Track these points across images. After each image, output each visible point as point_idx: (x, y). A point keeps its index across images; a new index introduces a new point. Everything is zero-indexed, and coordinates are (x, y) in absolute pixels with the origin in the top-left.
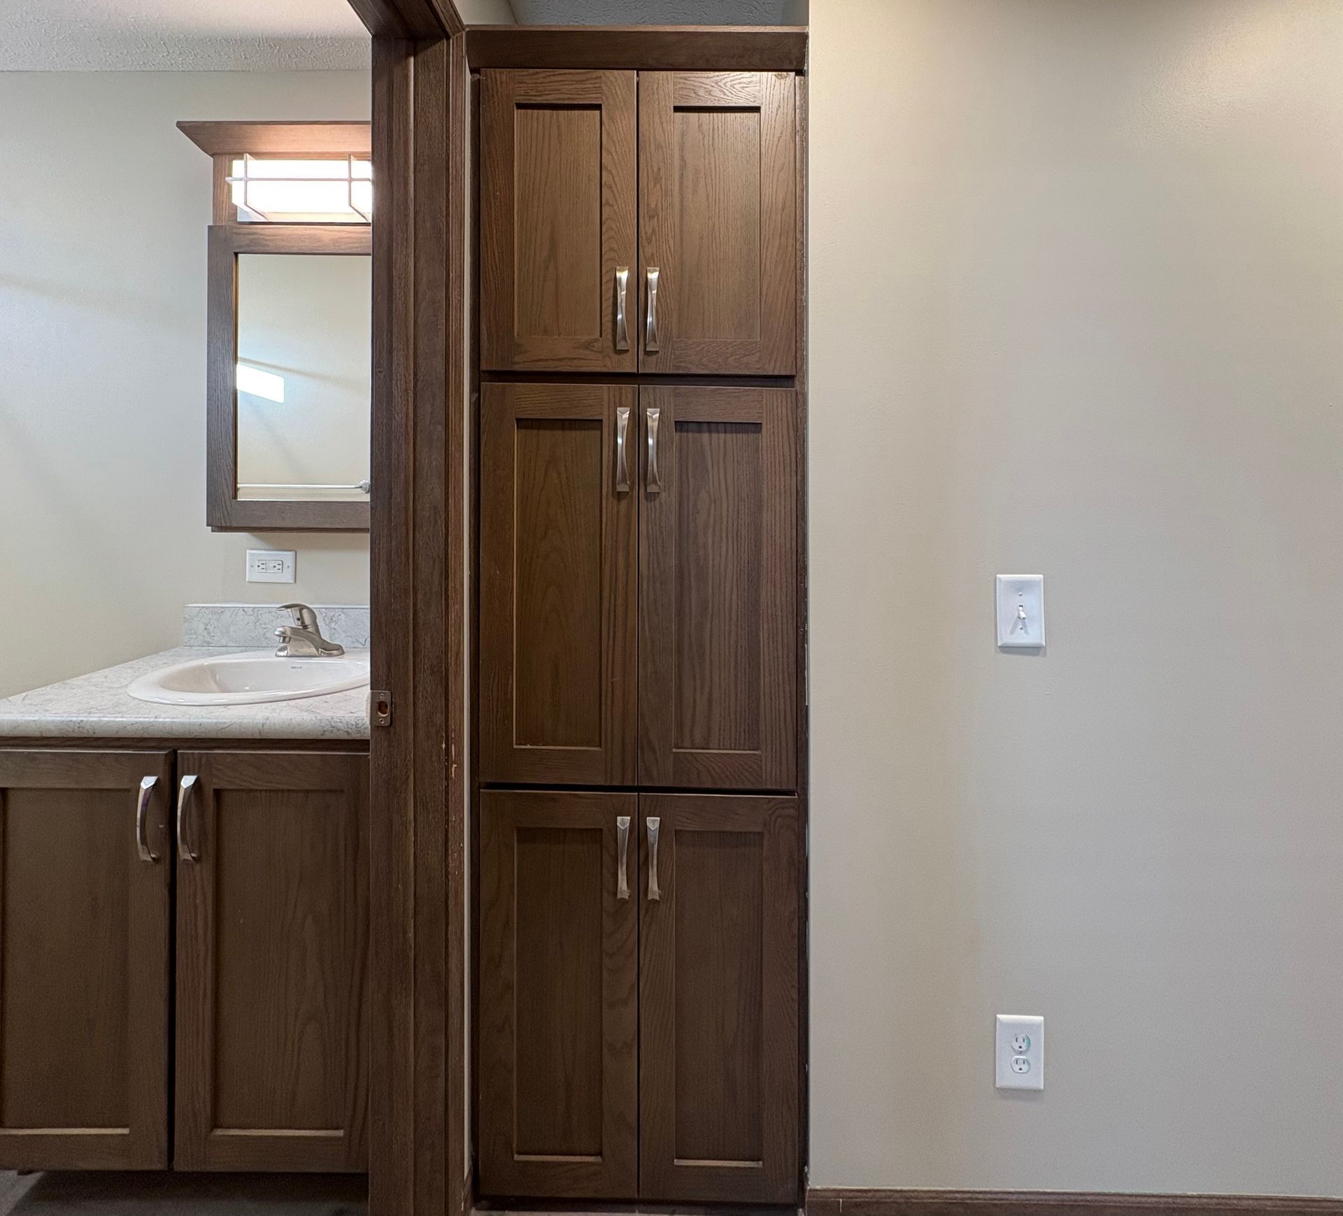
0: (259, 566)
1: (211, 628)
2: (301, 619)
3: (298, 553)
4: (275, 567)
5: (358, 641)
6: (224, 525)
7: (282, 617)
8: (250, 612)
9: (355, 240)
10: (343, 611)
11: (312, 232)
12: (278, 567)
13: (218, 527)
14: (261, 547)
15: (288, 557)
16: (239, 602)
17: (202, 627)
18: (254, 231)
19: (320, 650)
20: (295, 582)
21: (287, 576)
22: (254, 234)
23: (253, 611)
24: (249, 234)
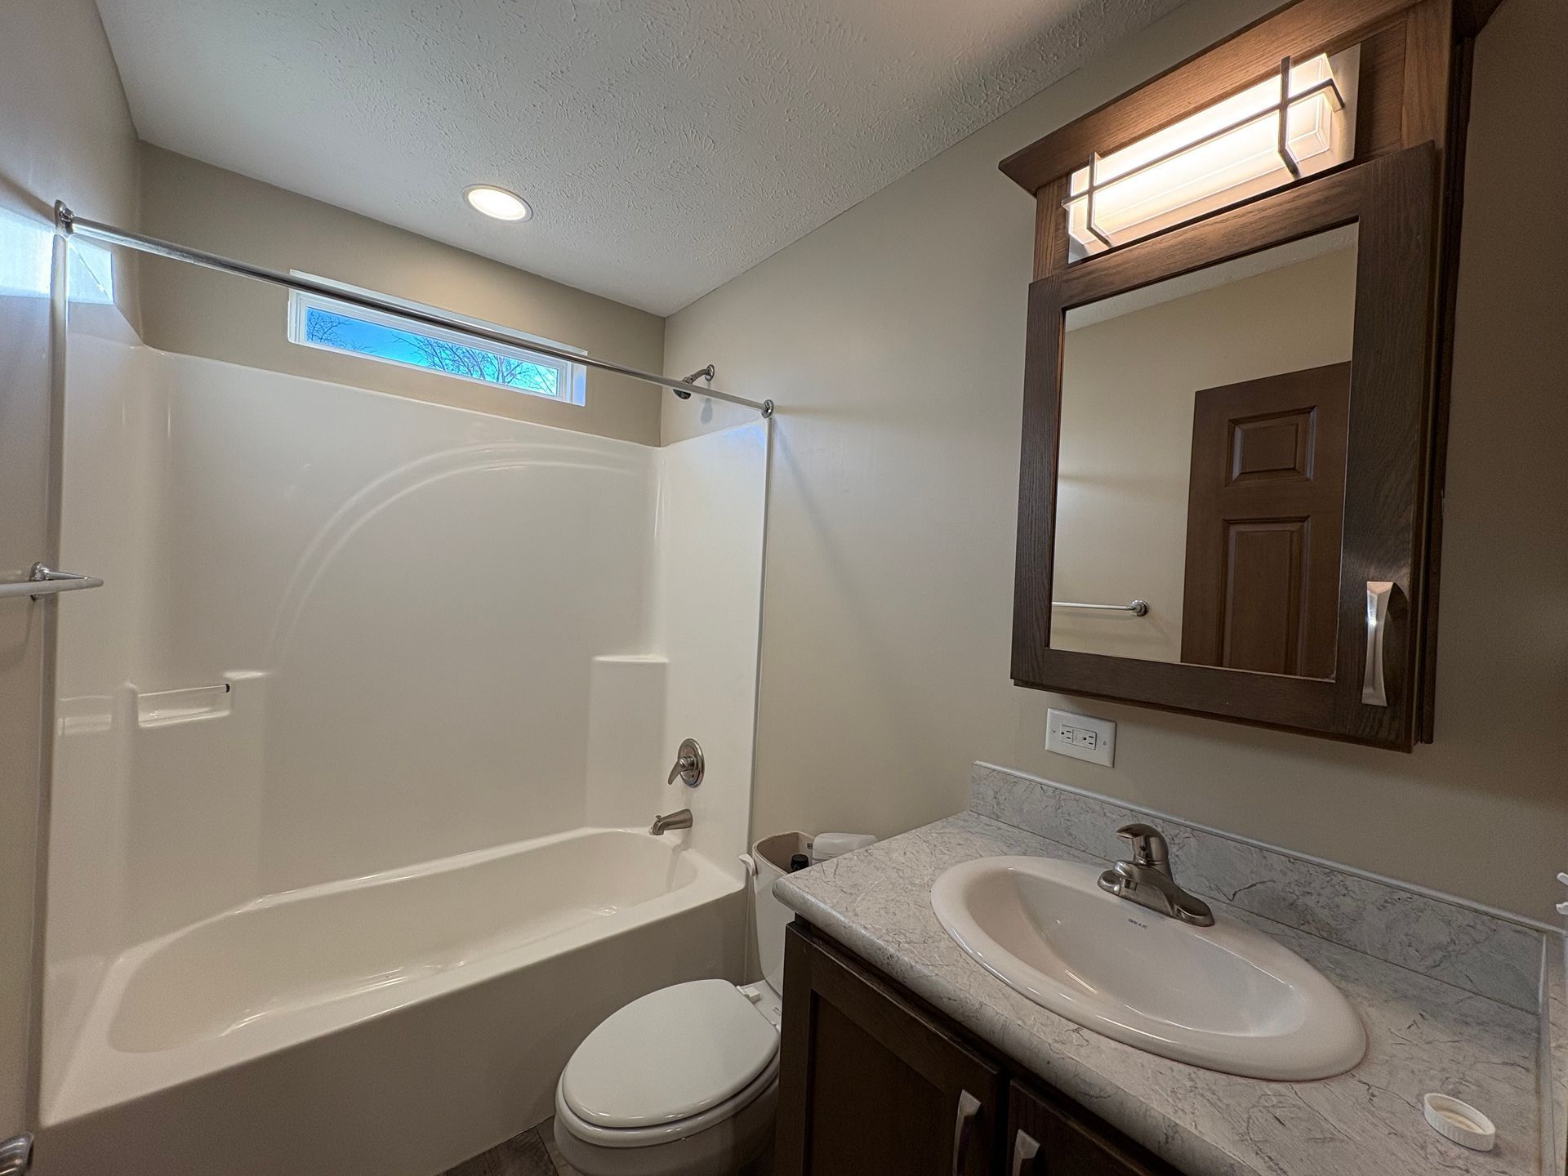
0: (1063, 733)
1: (1001, 799)
2: (1146, 848)
3: (1119, 725)
4: (1085, 739)
5: (1218, 889)
6: (1032, 680)
7: (1093, 812)
8: (1050, 792)
9: (1274, 220)
10: (1195, 833)
11: (1189, 235)
12: (1089, 740)
13: (1022, 681)
14: (1067, 709)
15: (1105, 729)
16: (1036, 774)
17: (992, 794)
18: (1092, 268)
19: (1176, 907)
20: (1113, 766)
21: (1102, 756)
22: (1091, 273)
23: (1054, 792)
24: (1083, 276)
